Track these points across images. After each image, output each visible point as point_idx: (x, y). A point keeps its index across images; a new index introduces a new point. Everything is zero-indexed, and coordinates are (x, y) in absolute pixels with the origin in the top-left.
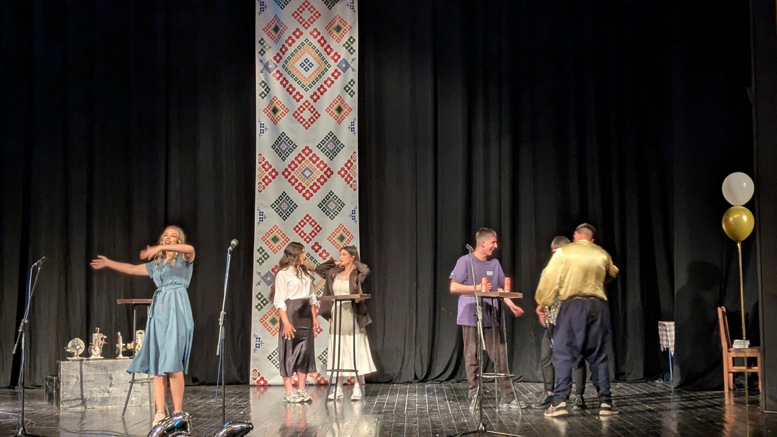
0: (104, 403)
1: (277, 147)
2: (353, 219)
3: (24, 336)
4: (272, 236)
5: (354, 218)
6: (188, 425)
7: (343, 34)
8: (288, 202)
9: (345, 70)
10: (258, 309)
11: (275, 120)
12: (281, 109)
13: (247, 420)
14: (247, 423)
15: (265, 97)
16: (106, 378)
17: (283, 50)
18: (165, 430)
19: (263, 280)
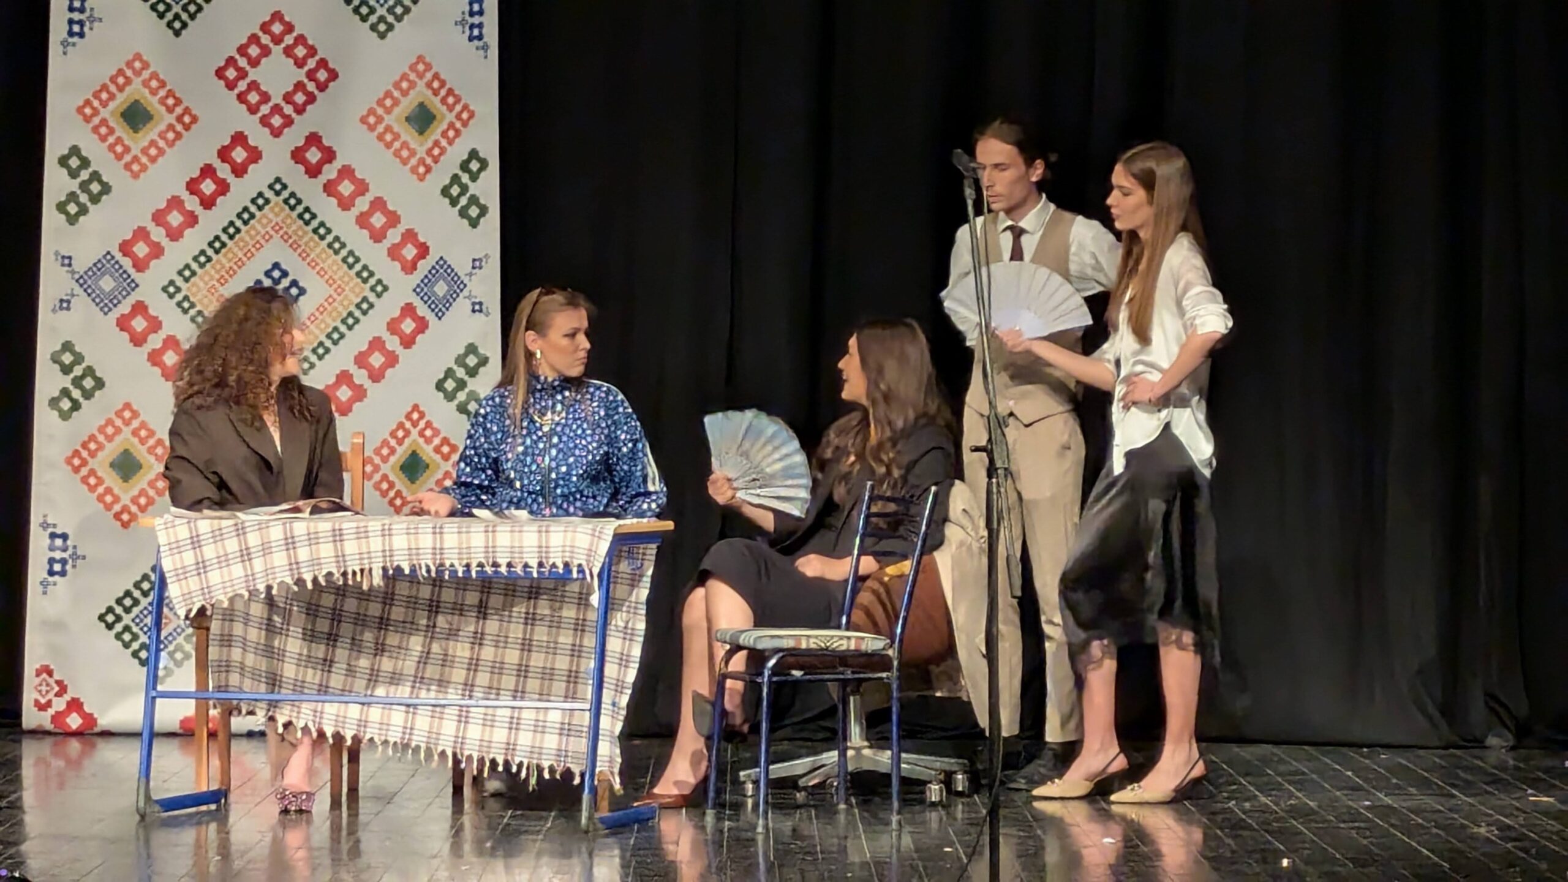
2: (471, 39)
4: (121, 100)
5: (476, 32)
10: (60, 410)
19: (82, 290)
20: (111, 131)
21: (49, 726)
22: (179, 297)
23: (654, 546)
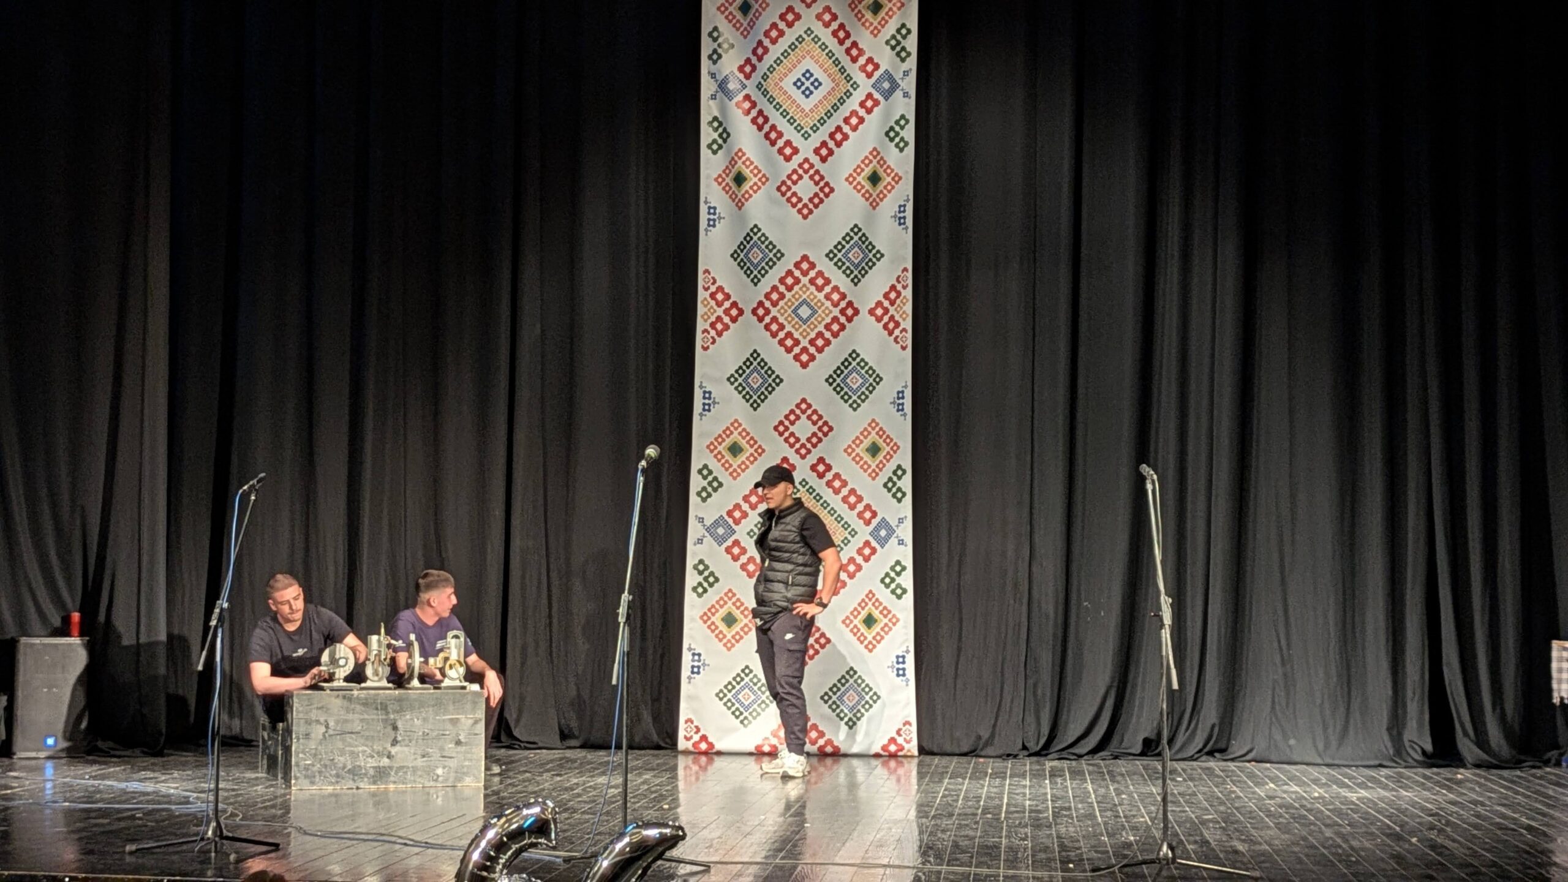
0: (381, 777)
1: (742, 255)
2: (898, 410)
3: (220, 635)
4: (728, 442)
5: (900, 407)
6: (552, 826)
7: (887, 18)
8: (763, 372)
9: (888, 95)
10: (697, 593)
11: (740, 200)
12: (752, 175)
13: (674, 821)
14: (673, 827)
15: (719, 152)
16: (385, 728)
17: (759, 51)
18: (506, 835)
19: (708, 534)
20: (723, 457)
21: (691, 749)
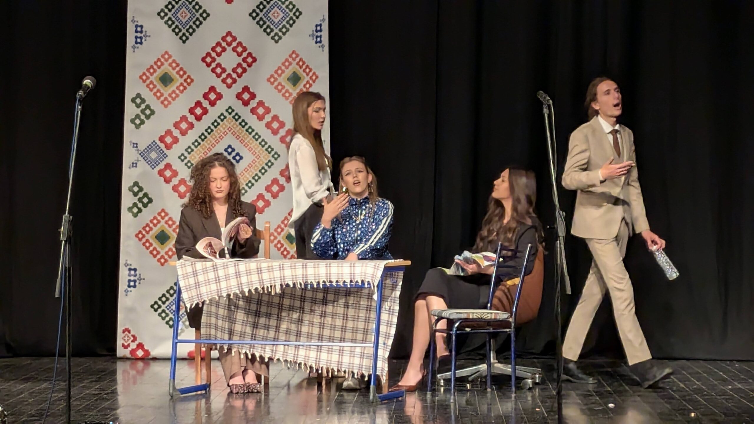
2: (316, 42)
4: (159, 72)
5: (319, 39)
8: (191, 7)
10: (133, 213)
19: (142, 158)
20: (155, 86)
21: (129, 356)
22: (186, 161)
23: (402, 272)
